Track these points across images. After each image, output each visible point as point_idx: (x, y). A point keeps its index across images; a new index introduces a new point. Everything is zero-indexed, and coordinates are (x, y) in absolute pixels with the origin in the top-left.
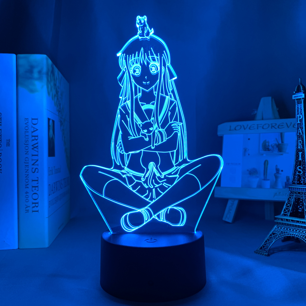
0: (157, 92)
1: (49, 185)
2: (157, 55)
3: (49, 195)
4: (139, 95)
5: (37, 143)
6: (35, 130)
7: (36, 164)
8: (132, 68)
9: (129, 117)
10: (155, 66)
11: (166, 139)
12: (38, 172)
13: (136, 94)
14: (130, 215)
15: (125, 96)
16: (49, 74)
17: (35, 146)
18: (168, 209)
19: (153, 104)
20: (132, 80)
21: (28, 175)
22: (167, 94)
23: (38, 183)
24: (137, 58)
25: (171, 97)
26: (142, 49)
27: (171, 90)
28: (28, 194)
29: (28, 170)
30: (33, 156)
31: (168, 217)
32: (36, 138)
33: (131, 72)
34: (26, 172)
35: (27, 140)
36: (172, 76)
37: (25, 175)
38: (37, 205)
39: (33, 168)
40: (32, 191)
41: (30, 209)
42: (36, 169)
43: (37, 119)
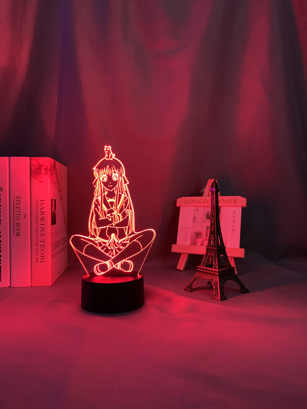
0: (116, 192)
1: (52, 244)
2: (117, 170)
3: (52, 251)
4: (106, 193)
5: (44, 217)
6: (43, 208)
7: (43, 230)
8: (102, 177)
9: (100, 206)
10: (115, 176)
11: (122, 220)
12: (44, 236)
13: (104, 193)
14: (100, 265)
15: (98, 194)
16: (52, 168)
17: (42, 218)
18: (122, 262)
19: (114, 199)
20: (102, 185)
21: (38, 238)
22: (122, 193)
24: (105, 171)
25: (125, 195)
26: (108, 166)
27: (125, 190)
28: (37, 250)
29: (38, 234)
30: (41, 225)
31: (122, 266)
32: (43, 213)
33: (101, 180)
35: (38, 215)
36: (125, 182)
37: (36, 237)
39: (41, 233)
41: (39, 260)
42: (43, 234)
43: (44, 201)
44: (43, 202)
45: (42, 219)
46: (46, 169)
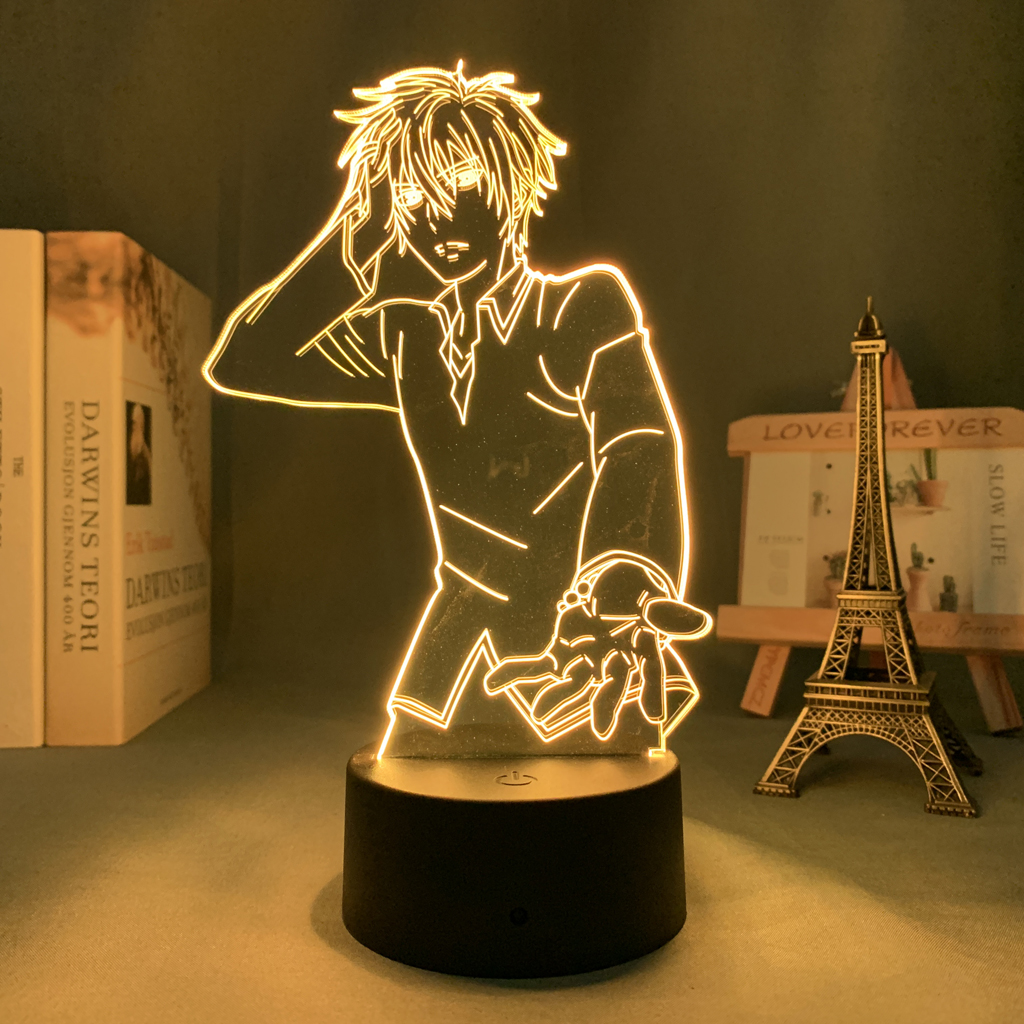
1: (129, 580)
3: (129, 607)
5: (95, 469)
6: (91, 432)
7: (93, 522)
12: (96, 545)
16: (134, 282)
17: (91, 475)
21: (71, 552)
23: (96, 575)
28: (70, 603)
29: (71, 539)
30: (87, 504)
32: (94, 454)
34: (67, 544)
35: (71, 460)
37: (65, 551)
38: (93, 631)
39: (83, 535)
40: (83, 594)
41: (76, 642)
42: (92, 536)
43: (96, 405)
44: (90, 411)
45: (90, 479)
46: (106, 280)
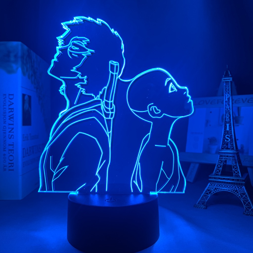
6: (11, 103)
7: (12, 131)
12: (13, 138)
16: (25, 57)
21: (5, 140)
28: (5, 156)
30: (9, 125)
32: (12, 110)
35: (5, 112)
38: (12, 165)
39: (9, 135)
40: (9, 153)
41: (7, 168)
42: (12, 135)
43: (13, 95)
44: (11, 97)
45: (11, 118)
46: (16, 56)
